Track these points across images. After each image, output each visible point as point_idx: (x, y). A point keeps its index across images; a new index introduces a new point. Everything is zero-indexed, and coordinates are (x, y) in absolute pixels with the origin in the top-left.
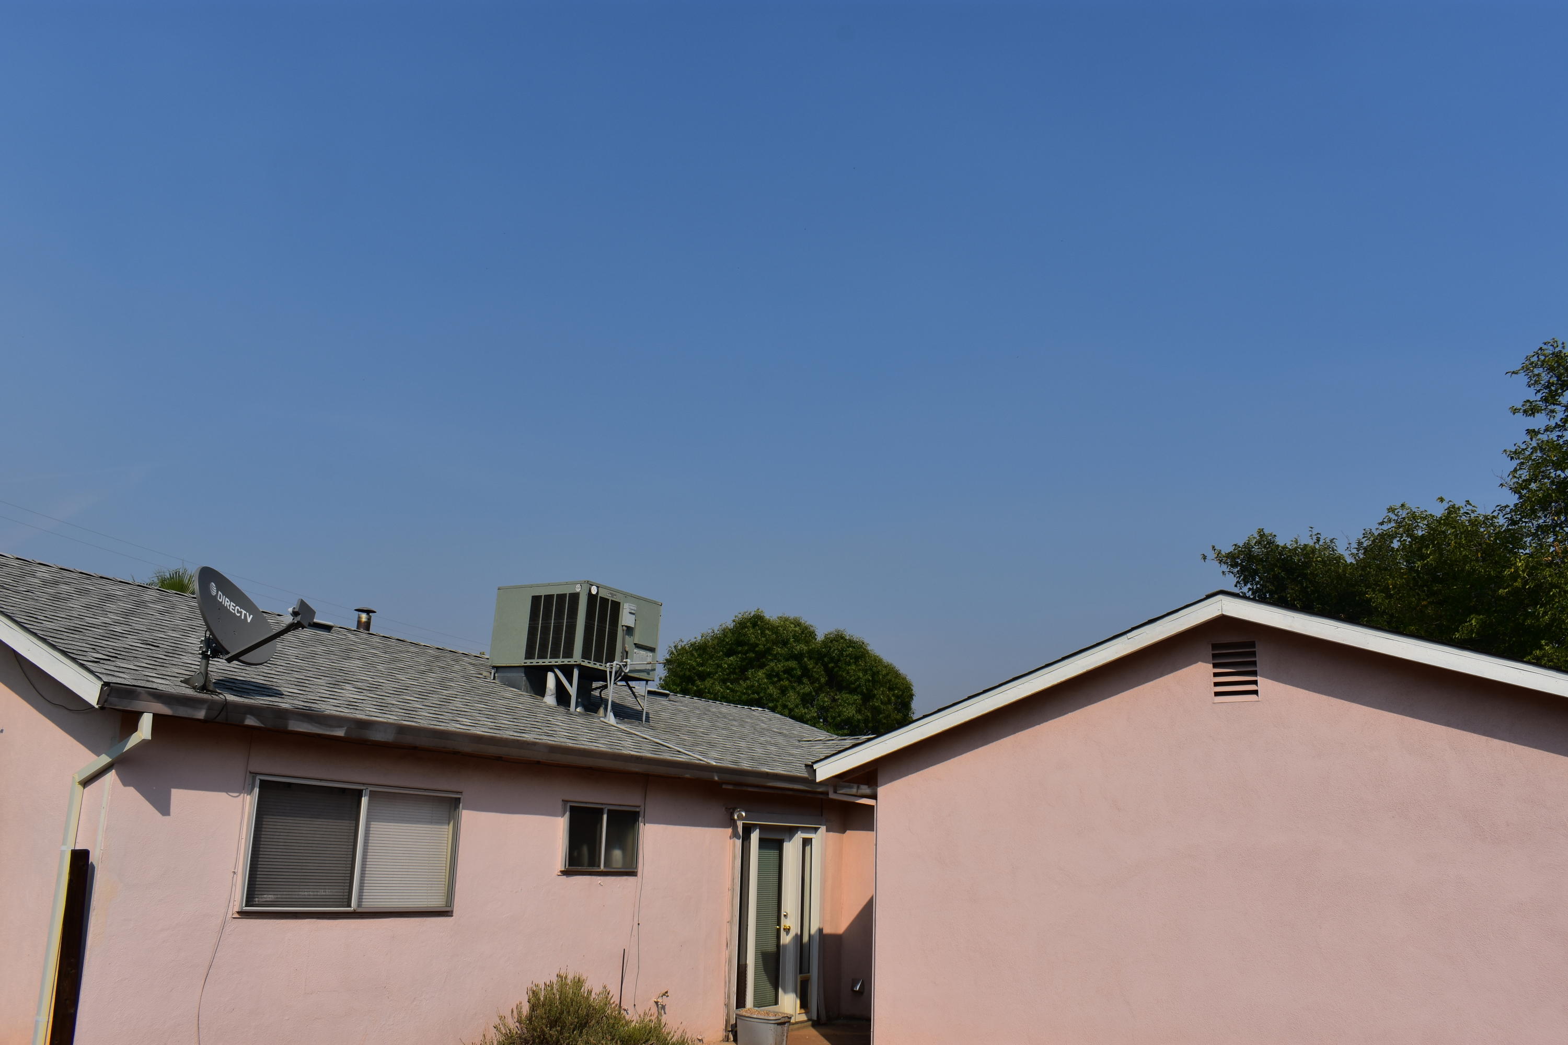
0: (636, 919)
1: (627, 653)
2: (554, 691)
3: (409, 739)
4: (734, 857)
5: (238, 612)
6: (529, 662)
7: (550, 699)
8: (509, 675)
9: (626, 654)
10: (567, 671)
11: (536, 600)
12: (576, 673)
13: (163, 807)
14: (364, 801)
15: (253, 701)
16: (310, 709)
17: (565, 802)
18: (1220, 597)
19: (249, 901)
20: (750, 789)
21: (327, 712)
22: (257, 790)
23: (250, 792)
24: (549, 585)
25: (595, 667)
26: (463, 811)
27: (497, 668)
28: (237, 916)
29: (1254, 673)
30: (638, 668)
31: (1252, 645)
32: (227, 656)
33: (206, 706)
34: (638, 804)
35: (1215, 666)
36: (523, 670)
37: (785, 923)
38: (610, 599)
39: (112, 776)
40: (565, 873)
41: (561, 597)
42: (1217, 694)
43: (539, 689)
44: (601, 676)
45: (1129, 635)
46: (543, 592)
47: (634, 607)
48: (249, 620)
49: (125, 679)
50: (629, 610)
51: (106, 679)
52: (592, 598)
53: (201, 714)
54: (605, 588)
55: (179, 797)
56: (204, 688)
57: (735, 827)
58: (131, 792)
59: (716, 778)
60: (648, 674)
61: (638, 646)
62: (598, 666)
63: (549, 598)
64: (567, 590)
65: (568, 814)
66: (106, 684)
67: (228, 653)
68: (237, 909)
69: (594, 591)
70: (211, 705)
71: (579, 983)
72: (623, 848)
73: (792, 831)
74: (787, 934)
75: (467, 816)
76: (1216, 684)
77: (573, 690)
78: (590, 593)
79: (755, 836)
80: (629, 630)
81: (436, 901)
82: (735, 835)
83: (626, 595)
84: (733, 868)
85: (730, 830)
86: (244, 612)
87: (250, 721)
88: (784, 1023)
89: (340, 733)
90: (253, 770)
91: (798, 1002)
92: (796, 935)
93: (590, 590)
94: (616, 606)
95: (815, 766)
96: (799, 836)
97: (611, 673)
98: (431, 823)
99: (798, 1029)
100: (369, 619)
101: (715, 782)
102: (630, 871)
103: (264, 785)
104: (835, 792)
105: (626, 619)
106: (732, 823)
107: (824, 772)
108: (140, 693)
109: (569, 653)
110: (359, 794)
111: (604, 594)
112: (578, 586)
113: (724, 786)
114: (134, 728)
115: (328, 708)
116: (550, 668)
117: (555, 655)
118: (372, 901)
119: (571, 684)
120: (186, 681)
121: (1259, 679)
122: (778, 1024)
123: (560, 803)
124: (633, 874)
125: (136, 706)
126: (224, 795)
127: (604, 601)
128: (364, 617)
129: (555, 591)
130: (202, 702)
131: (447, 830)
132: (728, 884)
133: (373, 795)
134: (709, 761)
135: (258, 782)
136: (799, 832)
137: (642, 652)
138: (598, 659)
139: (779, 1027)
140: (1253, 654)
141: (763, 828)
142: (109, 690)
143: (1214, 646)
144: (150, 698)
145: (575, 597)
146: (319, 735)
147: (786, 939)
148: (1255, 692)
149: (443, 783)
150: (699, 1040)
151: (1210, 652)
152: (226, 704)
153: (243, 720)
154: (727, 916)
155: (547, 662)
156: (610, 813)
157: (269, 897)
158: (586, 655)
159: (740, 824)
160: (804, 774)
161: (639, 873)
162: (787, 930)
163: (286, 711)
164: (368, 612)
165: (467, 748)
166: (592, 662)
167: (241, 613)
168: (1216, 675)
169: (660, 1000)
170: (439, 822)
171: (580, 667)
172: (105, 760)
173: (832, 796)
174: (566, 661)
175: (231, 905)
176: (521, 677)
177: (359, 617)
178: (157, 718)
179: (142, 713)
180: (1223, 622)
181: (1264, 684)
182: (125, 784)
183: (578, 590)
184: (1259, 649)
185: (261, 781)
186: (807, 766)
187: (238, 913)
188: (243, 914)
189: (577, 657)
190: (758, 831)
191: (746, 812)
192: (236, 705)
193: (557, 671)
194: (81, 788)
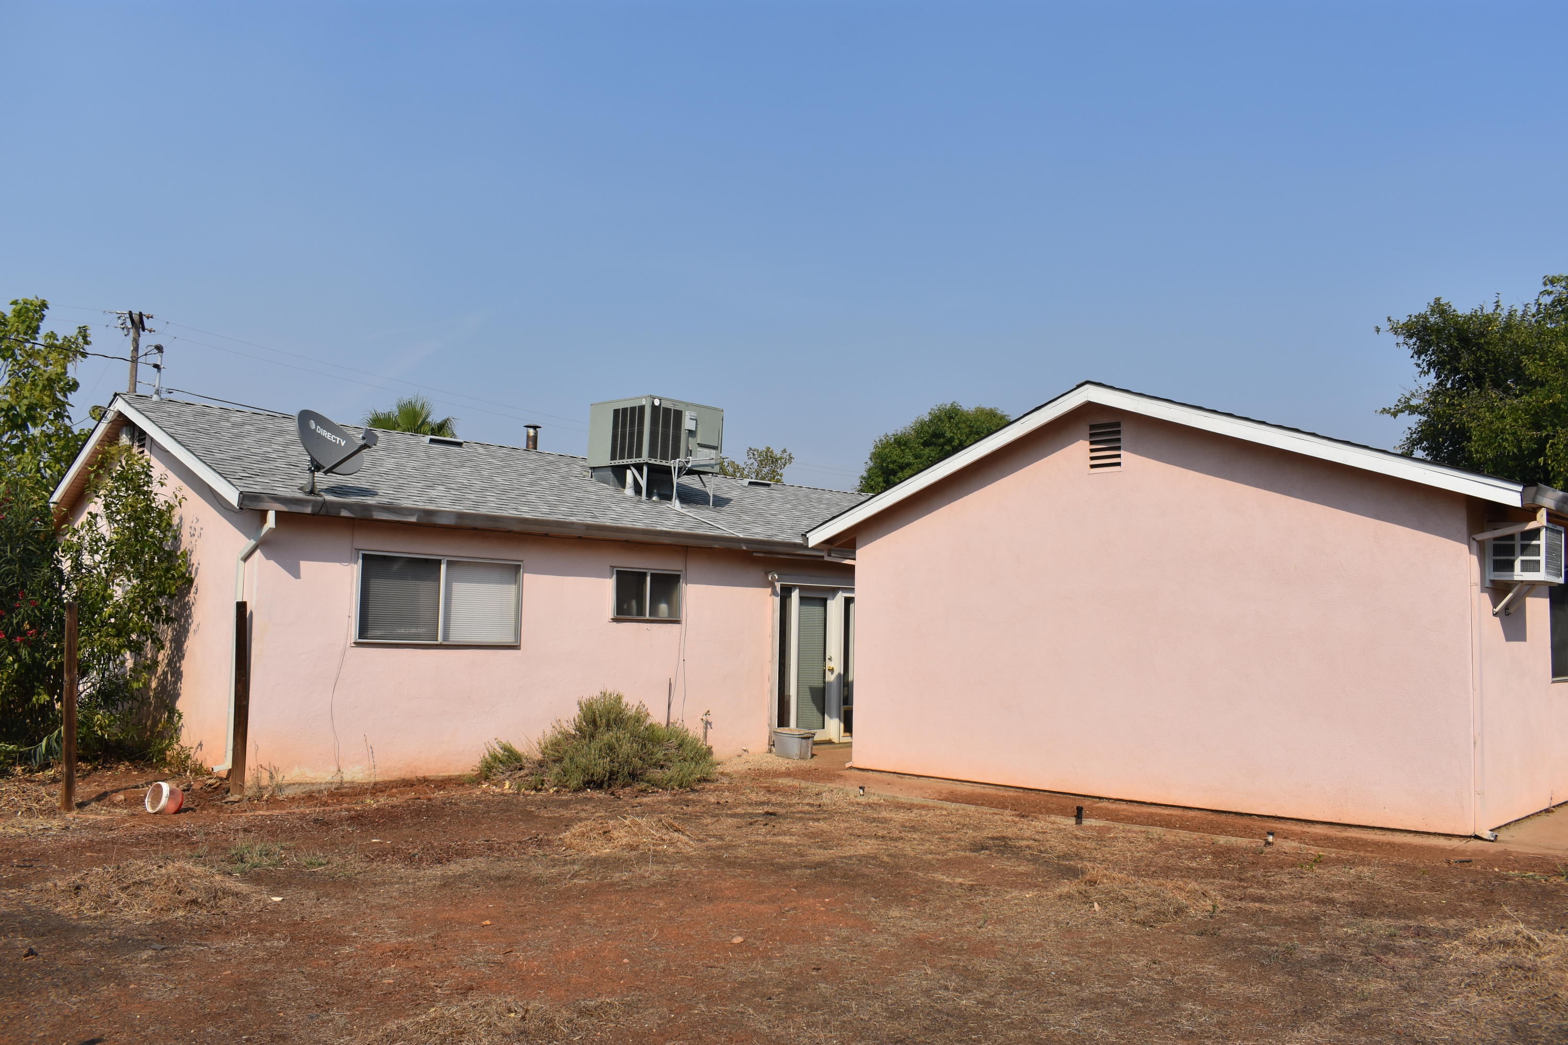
0: (681, 655)
1: (691, 451)
2: (632, 485)
3: (467, 523)
4: (773, 611)
5: (334, 439)
6: (614, 463)
7: (629, 491)
8: (601, 473)
9: (689, 452)
10: (639, 467)
11: (616, 412)
12: (645, 469)
13: (296, 574)
14: (443, 567)
15: (346, 500)
16: (391, 503)
17: (612, 567)
18: (1087, 386)
19: (361, 635)
20: (780, 556)
21: (405, 505)
22: (360, 561)
23: (356, 562)
24: (624, 400)
25: (661, 464)
26: (525, 575)
27: (593, 469)
28: (354, 645)
29: (1119, 448)
30: (702, 463)
31: (1118, 425)
32: (324, 470)
33: (311, 504)
34: (680, 569)
35: (1092, 443)
36: (610, 469)
37: (829, 664)
38: (673, 408)
39: (258, 552)
40: (615, 620)
41: (633, 409)
42: (1092, 466)
43: (622, 483)
44: (667, 471)
45: (1022, 420)
46: (621, 406)
47: (694, 414)
48: (343, 444)
49: (257, 489)
50: (689, 417)
51: (241, 489)
52: (655, 409)
53: (309, 510)
54: (668, 400)
55: (306, 566)
56: (312, 492)
57: (774, 588)
58: (272, 563)
59: (744, 548)
60: (713, 467)
61: (701, 445)
62: (664, 463)
63: (625, 410)
64: (636, 404)
65: (615, 576)
66: (241, 493)
67: (324, 468)
68: (353, 641)
69: (657, 403)
70: (315, 503)
71: (619, 699)
72: (669, 602)
73: (834, 591)
74: (832, 673)
75: (529, 580)
76: (1092, 458)
77: (643, 483)
78: (653, 405)
79: (795, 595)
80: (691, 433)
81: (509, 639)
82: (774, 593)
83: (687, 405)
84: (773, 619)
85: (770, 590)
86: (338, 439)
87: (344, 513)
88: (808, 738)
89: (413, 519)
90: (357, 547)
91: (842, 725)
92: (839, 674)
93: (653, 403)
94: (679, 414)
95: (808, 535)
96: (840, 597)
97: (675, 468)
98: (501, 583)
99: (841, 747)
100: (536, 433)
101: (744, 550)
102: (674, 619)
103: (365, 558)
104: (829, 555)
105: (688, 424)
106: (771, 585)
107: (815, 539)
108: (263, 498)
109: (639, 455)
110: (439, 562)
111: (665, 404)
112: (644, 400)
113: (755, 554)
114: (264, 520)
115: (407, 503)
116: (627, 467)
117: (630, 457)
118: (454, 638)
119: (642, 476)
120: (301, 489)
121: (1122, 452)
122: (802, 738)
123: (608, 569)
124: (678, 622)
125: (263, 506)
126: (338, 564)
127: (667, 411)
128: (532, 432)
129: (629, 405)
130: (308, 501)
131: (513, 588)
132: (769, 632)
133: (450, 564)
134: (738, 534)
135: (361, 556)
136: (840, 592)
137: (706, 451)
138: (664, 457)
139: (804, 741)
140: (1119, 432)
141: (801, 589)
142: (243, 496)
143: (1092, 427)
144: (271, 501)
145: (642, 408)
146: (399, 522)
147: (831, 678)
148: (1119, 464)
149: (507, 554)
150: (745, 751)
151: (1087, 432)
152: (325, 503)
153: (340, 512)
154: (768, 656)
155: (626, 461)
156: (652, 575)
157: (378, 633)
158: (652, 454)
159: (778, 585)
160: (799, 541)
161: (684, 622)
162: (832, 670)
163: (370, 505)
164: (535, 428)
165: (517, 528)
166: (658, 460)
167: (336, 439)
168: (1092, 451)
169: (704, 718)
170: (509, 583)
171: (647, 464)
172: (252, 543)
173: (827, 559)
174: (638, 460)
175: (349, 638)
176: (609, 474)
177: (528, 432)
178: (278, 513)
179: (267, 511)
180: (1089, 408)
181: (1126, 456)
182: (268, 558)
183: (644, 403)
184: (1123, 428)
185: (364, 555)
186: (803, 535)
187: (355, 643)
188: (358, 644)
189: (645, 458)
190: (797, 590)
191: (778, 574)
192: (332, 503)
193: (632, 468)
194: (243, 562)
